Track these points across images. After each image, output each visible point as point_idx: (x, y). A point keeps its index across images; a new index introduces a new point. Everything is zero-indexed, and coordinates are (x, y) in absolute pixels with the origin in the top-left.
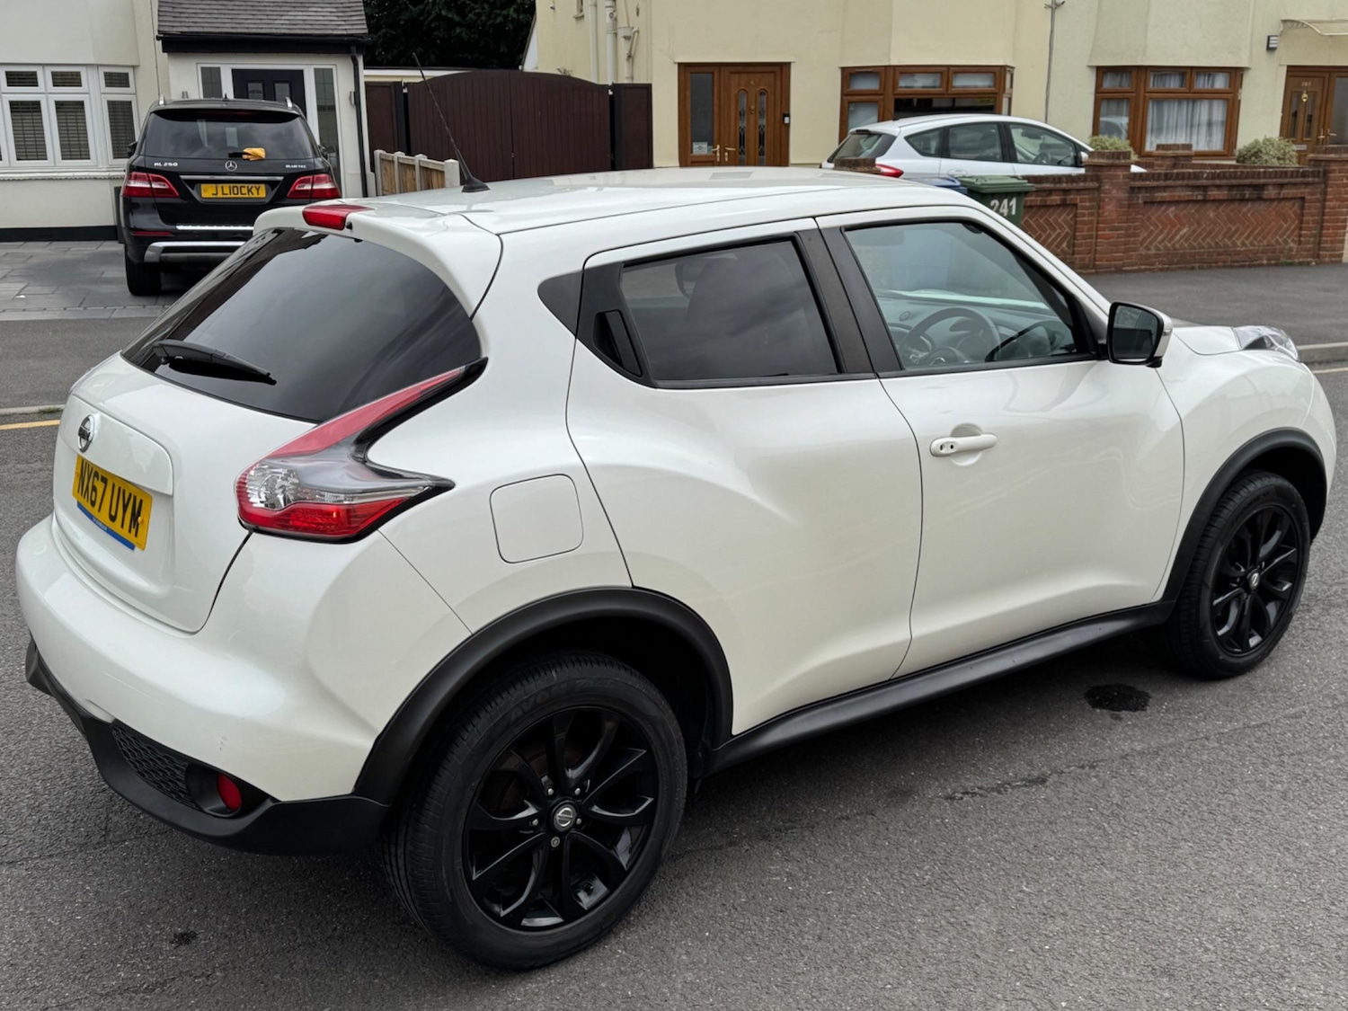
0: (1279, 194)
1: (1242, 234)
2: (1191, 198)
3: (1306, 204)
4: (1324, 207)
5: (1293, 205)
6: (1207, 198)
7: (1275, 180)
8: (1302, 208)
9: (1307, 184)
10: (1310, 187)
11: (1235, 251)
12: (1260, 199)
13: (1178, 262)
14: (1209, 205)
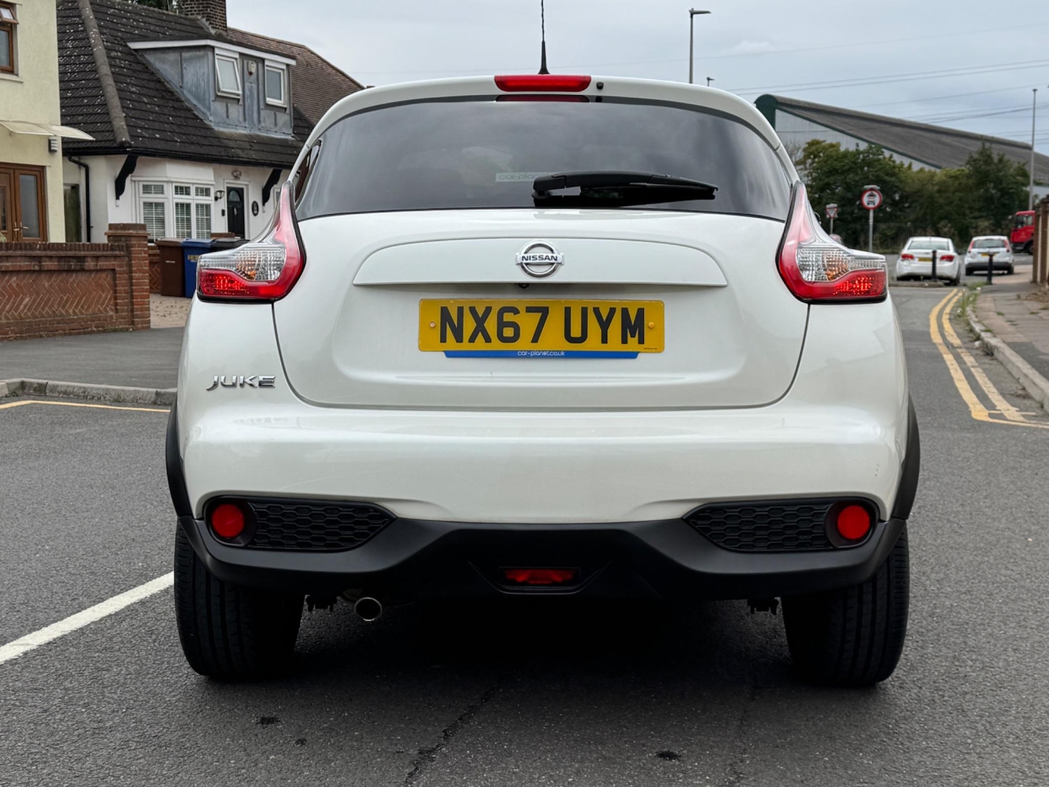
0: (97, 265)
1: (72, 303)
2: (29, 269)
3: (117, 275)
4: (131, 278)
5: (107, 276)
6: (42, 269)
7: (92, 253)
8: (115, 279)
9: (115, 257)
10: (118, 259)
11: (69, 319)
12: (82, 270)
13: (27, 331)
14: (43, 276)
